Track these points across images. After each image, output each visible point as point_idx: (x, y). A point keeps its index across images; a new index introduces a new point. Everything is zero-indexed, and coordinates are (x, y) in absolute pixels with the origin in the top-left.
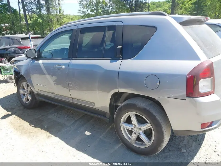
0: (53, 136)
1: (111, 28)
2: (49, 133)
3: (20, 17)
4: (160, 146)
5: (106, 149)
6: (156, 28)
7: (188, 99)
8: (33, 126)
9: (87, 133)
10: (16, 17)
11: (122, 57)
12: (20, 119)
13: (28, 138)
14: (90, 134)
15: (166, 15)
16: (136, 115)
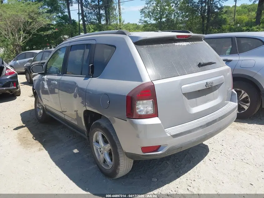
0: (44, 149)
1: (88, 46)
2: (43, 146)
3: (80, 29)
4: (117, 169)
5: (81, 168)
6: (115, 47)
7: (128, 120)
8: (34, 138)
9: (76, 151)
10: (75, 28)
11: (92, 75)
12: (29, 131)
13: (23, 148)
14: (78, 151)
15: (126, 35)
16: (102, 134)
